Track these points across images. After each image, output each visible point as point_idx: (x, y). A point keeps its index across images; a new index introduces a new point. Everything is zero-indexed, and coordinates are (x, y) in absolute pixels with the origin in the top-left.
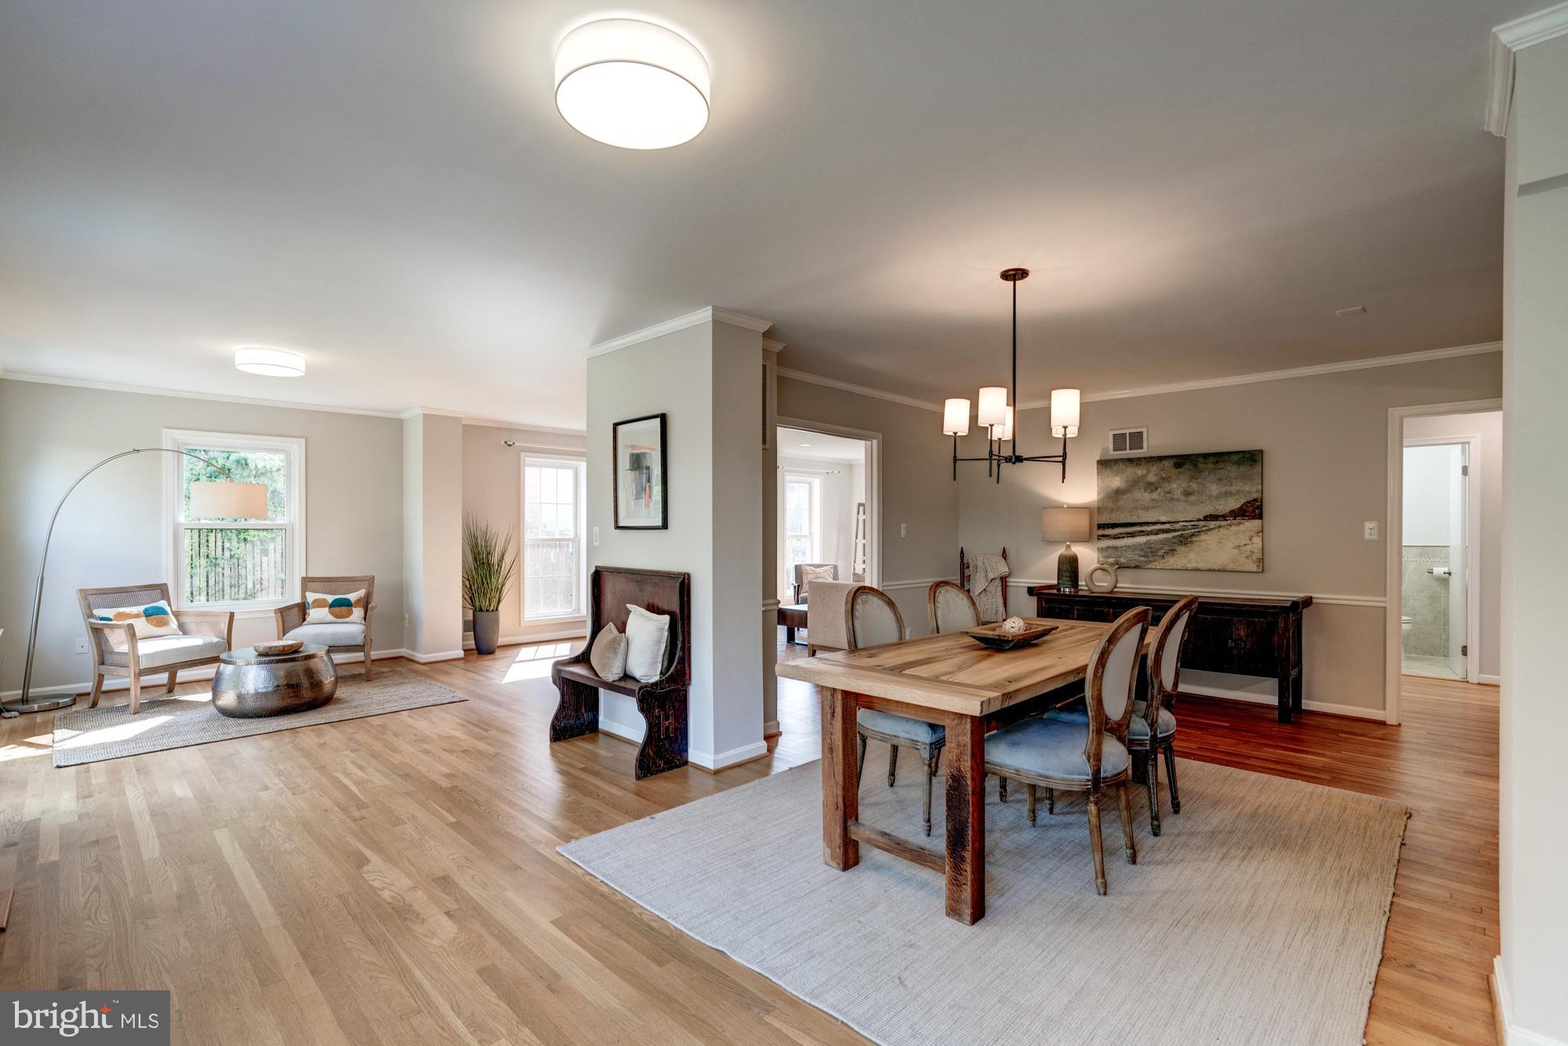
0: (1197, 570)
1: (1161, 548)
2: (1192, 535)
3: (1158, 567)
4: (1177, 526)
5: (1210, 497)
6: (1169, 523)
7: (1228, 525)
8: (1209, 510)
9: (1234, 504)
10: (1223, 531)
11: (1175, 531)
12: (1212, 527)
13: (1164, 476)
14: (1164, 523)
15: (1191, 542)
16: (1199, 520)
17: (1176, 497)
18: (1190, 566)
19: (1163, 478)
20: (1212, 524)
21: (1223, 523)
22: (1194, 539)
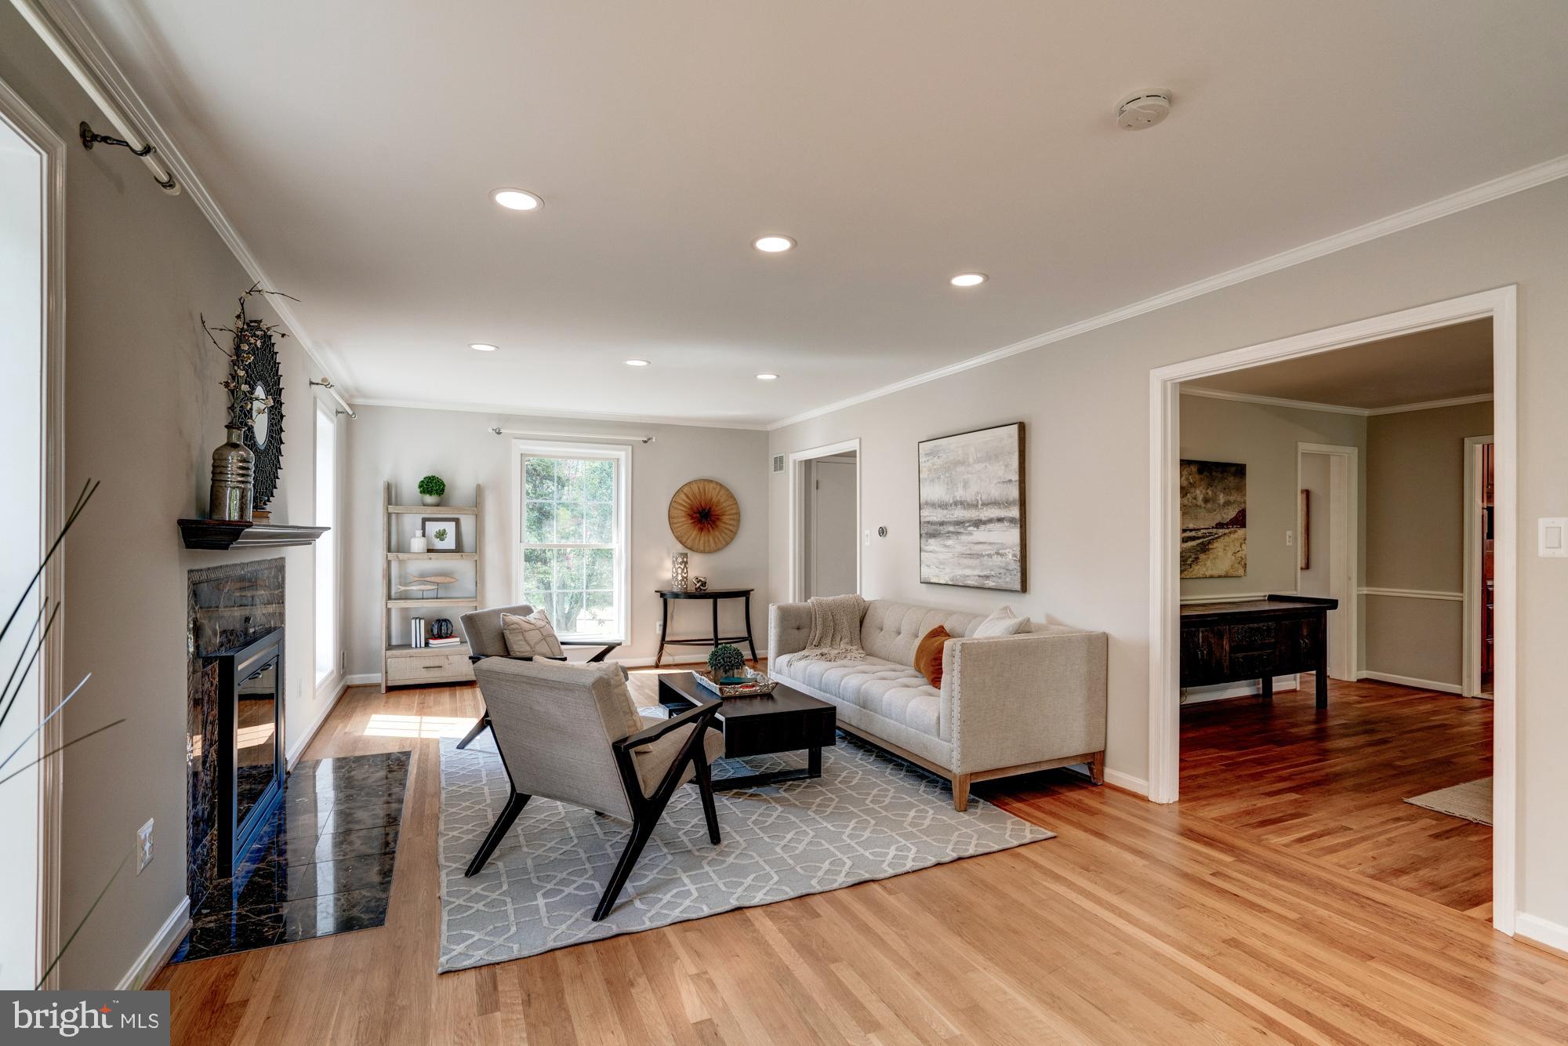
0: (1212, 577)
1: (1190, 557)
2: (1209, 542)
3: (1188, 577)
4: (1200, 534)
5: (1219, 505)
6: (1194, 530)
7: (1230, 533)
8: (1218, 519)
9: (1231, 513)
10: (1227, 539)
11: (1198, 538)
12: (1220, 534)
13: (1192, 481)
14: (1191, 530)
15: (1208, 550)
16: (1213, 528)
17: (1199, 504)
18: (1208, 574)
19: (1190, 483)
20: (1221, 531)
21: (1227, 531)
22: (1210, 546)
